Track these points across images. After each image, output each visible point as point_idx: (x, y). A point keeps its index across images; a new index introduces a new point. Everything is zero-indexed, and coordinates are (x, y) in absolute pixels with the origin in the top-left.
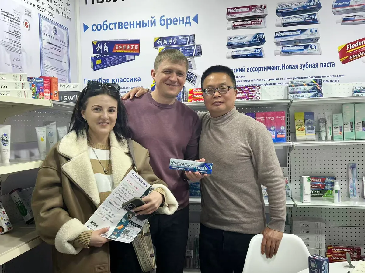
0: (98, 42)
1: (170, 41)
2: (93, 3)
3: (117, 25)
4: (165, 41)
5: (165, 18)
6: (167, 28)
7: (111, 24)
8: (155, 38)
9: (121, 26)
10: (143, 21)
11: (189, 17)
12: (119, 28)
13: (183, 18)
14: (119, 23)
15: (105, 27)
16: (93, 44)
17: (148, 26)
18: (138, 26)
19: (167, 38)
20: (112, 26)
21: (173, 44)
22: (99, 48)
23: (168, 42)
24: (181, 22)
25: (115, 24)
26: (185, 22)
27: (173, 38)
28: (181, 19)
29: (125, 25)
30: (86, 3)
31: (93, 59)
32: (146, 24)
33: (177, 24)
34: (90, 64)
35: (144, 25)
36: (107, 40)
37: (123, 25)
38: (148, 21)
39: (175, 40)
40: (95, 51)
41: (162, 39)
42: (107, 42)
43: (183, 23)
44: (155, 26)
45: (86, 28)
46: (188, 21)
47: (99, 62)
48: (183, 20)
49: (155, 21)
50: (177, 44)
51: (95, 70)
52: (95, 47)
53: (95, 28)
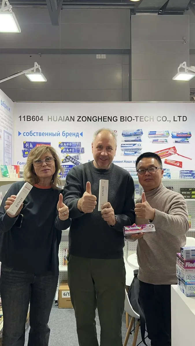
0: (27, 142)
1: (68, 144)
2: (25, 120)
3: (38, 134)
4: (65, 144)
5: (65, 132)
6: (66, 137)
7: (35, 133)
8: (59, 143)
9: (40, 134)
10: (53, 133)
11: (78, 133)
12: (39, 136)
13: (75, 133)
14: (39, 133)
15: (31, 134)
16: (24, 143)
17: (56, 136)
18: (50, 135)
19: (66, 143)
20: (35, 134)
21: (69, 146)
22: (27, 145)
23: (66, 145)
24: (74, 135)
25: (37, 133)
26: (76, 135)
27: (69, 143)
28: (74, 134)
29: (43, 134)
30: (21, 120)
31: (23, 151)
32: (54, 134)
33: (71, 136)
34: (22, 154)
35: (54, 135)
36: (32, 141)
37: (42, 134)
38: (56, 133)
39: (70, 144)
40: (25, 147)
41: (63, 143)
42: (32, 142)
43: (75, 136)
44: (60, 136)
45: (20, 134)
46: (77, 135)
47: (26, 153)
48: (75, 134)
49: (59, 133)
50: (71, 146)
51: (24, 157)
52: (25, 144)
53: (25, 134)
